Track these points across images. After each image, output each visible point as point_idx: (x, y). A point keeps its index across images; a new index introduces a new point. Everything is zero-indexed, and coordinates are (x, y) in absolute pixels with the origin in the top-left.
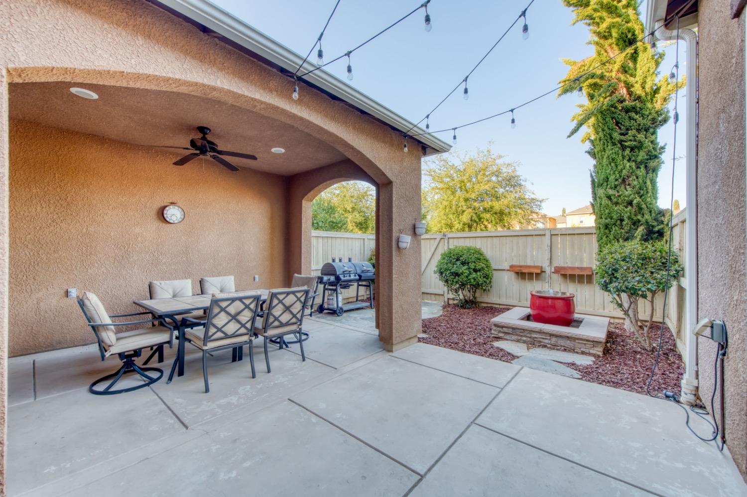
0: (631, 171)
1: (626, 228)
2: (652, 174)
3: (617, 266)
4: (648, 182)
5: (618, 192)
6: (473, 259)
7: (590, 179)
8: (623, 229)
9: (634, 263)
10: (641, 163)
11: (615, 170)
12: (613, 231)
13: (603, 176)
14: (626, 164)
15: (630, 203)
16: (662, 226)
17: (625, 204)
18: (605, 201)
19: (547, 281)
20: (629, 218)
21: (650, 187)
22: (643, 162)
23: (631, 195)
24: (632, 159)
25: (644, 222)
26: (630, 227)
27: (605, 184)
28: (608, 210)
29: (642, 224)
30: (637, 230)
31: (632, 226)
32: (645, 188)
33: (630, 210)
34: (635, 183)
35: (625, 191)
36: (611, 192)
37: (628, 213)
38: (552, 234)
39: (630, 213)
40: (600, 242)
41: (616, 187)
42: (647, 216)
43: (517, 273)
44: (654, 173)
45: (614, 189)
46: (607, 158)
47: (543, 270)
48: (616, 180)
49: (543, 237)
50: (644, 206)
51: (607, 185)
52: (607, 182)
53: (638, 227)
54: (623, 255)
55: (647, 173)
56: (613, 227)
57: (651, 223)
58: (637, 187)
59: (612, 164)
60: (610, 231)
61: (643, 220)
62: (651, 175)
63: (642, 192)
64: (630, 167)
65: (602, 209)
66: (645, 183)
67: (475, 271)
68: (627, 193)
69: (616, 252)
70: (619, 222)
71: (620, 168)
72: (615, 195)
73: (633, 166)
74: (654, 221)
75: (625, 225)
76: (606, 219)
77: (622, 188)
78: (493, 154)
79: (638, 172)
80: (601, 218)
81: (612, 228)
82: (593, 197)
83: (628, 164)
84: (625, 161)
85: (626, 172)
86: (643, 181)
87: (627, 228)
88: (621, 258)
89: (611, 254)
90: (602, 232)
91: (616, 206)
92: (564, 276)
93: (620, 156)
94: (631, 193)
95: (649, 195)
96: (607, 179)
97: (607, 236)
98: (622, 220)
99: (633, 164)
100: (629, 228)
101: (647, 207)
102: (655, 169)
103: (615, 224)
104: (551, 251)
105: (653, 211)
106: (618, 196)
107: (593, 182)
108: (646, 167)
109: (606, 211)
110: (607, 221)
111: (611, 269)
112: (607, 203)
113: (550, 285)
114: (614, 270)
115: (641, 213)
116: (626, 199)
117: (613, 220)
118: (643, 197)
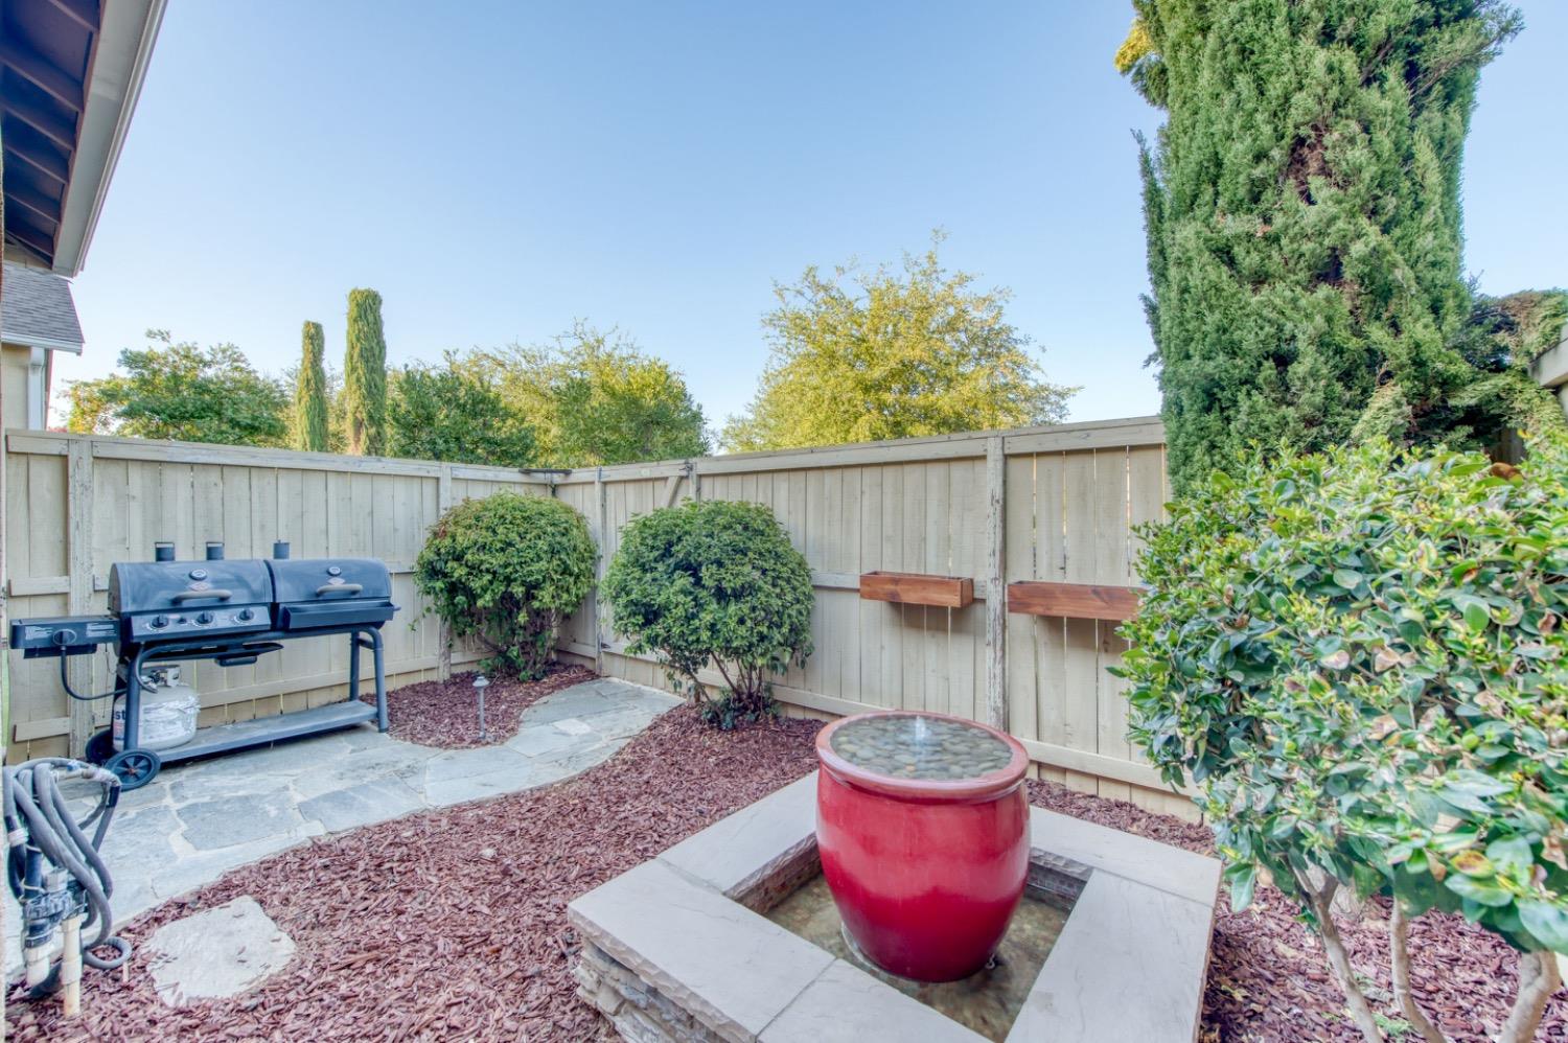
0: (1334, 92)
1: (1306, 395)
2: (1444, 109)
3: (1268, 634)
4: (1425, 154)
5: (1267, 221)
6: (715, 553)
7: (1139, 185)
8: (1290, 404)
9: (1410, 613)
10: (1385, 49)
11: (1250, 106)
12: (1243, 417)
13: (1195, 157)
14: (1310, 56)
15: (1329, 271)
16: (1501, 381)
17: (1303, 276)
18: (1207, 272)
19: (989, 637)
20: (1322, 343)
21: (1433, 178)
22: (1396, 47)
23: (1333, 219)
24: (1340, 33)
25: (1404, 359)
26: (1329, 398)
27: (1207, 194)
28: (1217, 315)
29: (1389, 375)
30: (1361, 405)
31: (1339, 387)
32: (1406, 185)
33: (1328, 300)
34: (1358, 154)
35: (1303, 205)
36: (1232, 226)
37: (1319, 320)
38: (1007, 452)
39: (1329, 320)
40: (1179, 477)
41: (1256, 199)
42: (1419, 328)
43: (896, 605)
44: (1451, 109)
45: (1250, 211)
46: (1213, 57)
47: (977, 595)
48: (1260, 156)
49: (978, 464)
50: (1402, 274)
51: (1217, 194)
52: (1215, 184)
53: (1365, 391)
54: (1315, 539)
55: (1418, 108)
56: (1241, 397)
57: (1439, 366)
58: (1366, 176)
59: (1243, 81)
60: (1228, 420)
61: (1396, 349)
62: (1438, 119)
63: (1390, 203)
64: (1331, 69)
65: (1188, 314)
66: (1409, 157)
67: (721, 595)
68: (1311, 216)
69: (1255, 515)
70: (1269, 369)
71: (1274, 89)
72: (1250, 236)
73: (1345, 68)
74: (1455, 354)
75: (1304, 380)
76: (1207, 358)
77: (1286, 195)
78: (944, 271)
79: (1371, 97)
80: (1188, 357)
81: (1235, 403)
82: (1151, 267)
83: (1321, 56)
84: (1306, 44)
85: (1311, 103)
86: (1397, 146)
87: (1309, 399)
88: (1295, 564)
89: (1224, 534)
90: (1190, 428)
91: (1255, 291)
92: (1053, 623)
93: (1277, 21)
94: (1334, 210)
95: (1427, 219)
96: (1213, 170)
97: (1213, 446)
98: (1283, 360)
99: (1349, 62)
100: (1318, 399)
101: (1418, 280)
102: (1455, 83)
103: (1248, 381)
104: (1004, 520)
105: (1451, 303)
106: (1266, 238)
107: (1153, 196)
108: (1411, 73)
109: (1209, 319)
110: (1210, 367)
111: (1214, 652)
112: (1213, 276)
113: (999, 654)
114: (1238, 654)
115: (1385, 316)
116: (1307, 247)
117: (1238, 361)
118: (1397, 232)
